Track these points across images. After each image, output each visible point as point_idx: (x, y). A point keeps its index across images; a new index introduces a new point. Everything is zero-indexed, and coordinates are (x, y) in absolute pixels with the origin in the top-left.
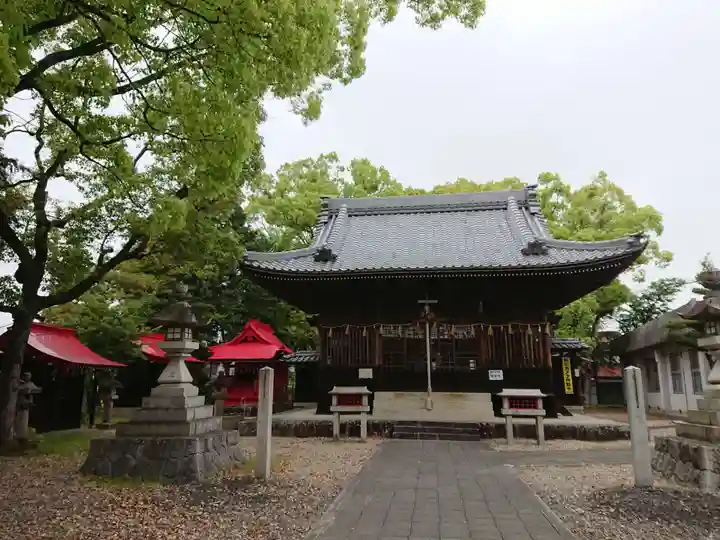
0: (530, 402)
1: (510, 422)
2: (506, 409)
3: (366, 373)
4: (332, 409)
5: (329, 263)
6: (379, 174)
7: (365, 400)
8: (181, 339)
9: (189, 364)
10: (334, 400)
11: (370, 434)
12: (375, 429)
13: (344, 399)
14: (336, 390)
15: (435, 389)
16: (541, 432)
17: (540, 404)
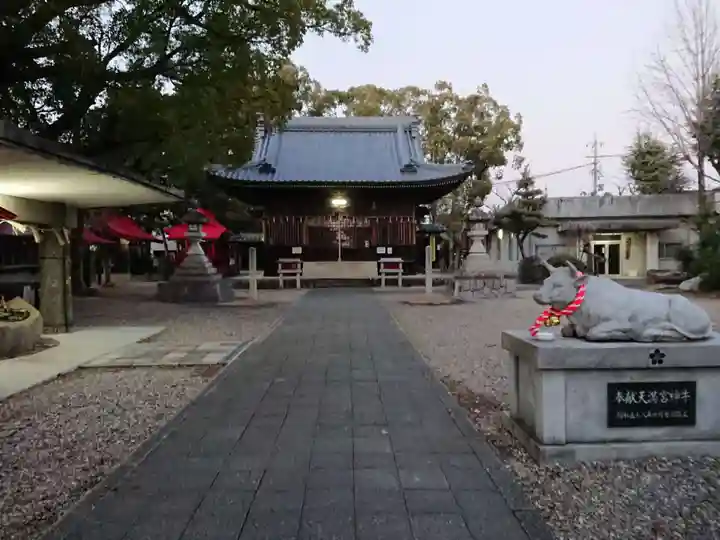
0: (395, 265)
1: (383, 277)
2: (382, 270)
3: (297, 250)
4: (279, 272)
5: (270, 175)
6: (300, 74)
7: (299, 266)
8: (198, 231)
9: (202, 244)
10: (280, 266)
11: (302, 287)
12: (306, 283)
13: (286, 266)
14: (281, 260)
15: (343, 259)
16: (400, 283)
17: (401, 265)
